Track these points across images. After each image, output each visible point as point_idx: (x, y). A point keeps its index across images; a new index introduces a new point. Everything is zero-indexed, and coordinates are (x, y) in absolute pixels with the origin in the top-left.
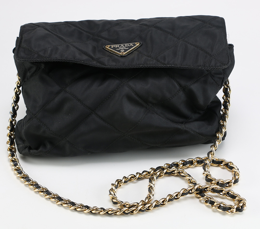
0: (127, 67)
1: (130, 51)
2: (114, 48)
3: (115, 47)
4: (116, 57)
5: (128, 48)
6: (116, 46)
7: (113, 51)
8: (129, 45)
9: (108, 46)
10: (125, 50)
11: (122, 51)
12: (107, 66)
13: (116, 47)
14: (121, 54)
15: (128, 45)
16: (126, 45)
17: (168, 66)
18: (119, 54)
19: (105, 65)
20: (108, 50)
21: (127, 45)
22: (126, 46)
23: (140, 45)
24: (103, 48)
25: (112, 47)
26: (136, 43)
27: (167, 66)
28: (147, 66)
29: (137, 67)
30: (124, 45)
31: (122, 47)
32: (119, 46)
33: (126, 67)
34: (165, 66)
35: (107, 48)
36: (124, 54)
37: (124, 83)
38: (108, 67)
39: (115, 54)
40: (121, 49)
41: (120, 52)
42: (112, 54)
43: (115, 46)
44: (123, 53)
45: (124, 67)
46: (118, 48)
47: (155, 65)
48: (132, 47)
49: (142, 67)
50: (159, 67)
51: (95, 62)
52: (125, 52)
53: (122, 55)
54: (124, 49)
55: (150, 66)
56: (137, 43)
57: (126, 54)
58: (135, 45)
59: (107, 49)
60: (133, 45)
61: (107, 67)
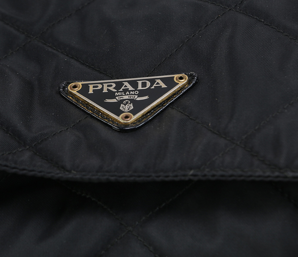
0: (139, 176)
1: (154, 109)
2: (99, 96)
3: (102, 89)
4: (104, 132)
5: (146, 98)
6: (105, 86)
7: (93, 107)
8: (152, 82)
9: (75, 87)
10: (138, 106)
11: (126, 108)
12: (70, 171)
13: (105, 91)
14: (122, 121)
15: (148, 84)
16: (140, 83)
17: (290, 174)
18: (113, 121)
19: (63, 168)
20: (78, 99)
21: (144, 85)
22: (140, 87)
23: (189, 82)
24: (59, 93)
25: (91, 92)
26: (176, 76)
27: (286, 177)
28: (214, 176)
29: (176, 176)
30: (134, 84)
31: (125, 91)
32: (114, 85)
33: (138, 179)
34: (277, 174)
35: (71, 93)
36: (130, 121)
37: (130, 228)
38: (74, 175)
39: (100, 118)
40: (121, 102)
41: (118, 112)
42: (89, 119)
43: (100, 87)
44: (127, 117)
45: (131, 176)
46: (111, 95)
47: (240, 172)
48: (160, 91)
49: (196, 179)
50: (257, 179)
51: (26, 156)
52: (134, 112)
53: (127, 125)
54: (132, 101)
55: (222, 176)
56: (181, 78)
57: (139, 120)
58: (170, 83)
59: (73, 95)
60: (164, 86)
61: (70, 176)
